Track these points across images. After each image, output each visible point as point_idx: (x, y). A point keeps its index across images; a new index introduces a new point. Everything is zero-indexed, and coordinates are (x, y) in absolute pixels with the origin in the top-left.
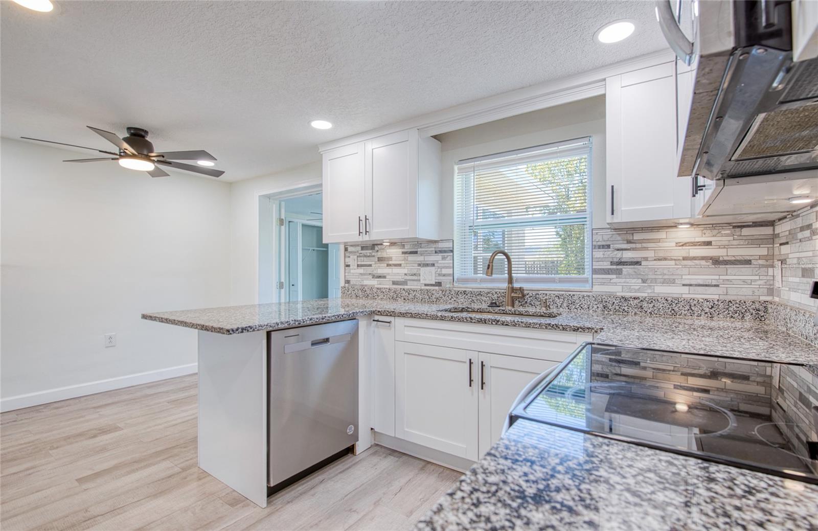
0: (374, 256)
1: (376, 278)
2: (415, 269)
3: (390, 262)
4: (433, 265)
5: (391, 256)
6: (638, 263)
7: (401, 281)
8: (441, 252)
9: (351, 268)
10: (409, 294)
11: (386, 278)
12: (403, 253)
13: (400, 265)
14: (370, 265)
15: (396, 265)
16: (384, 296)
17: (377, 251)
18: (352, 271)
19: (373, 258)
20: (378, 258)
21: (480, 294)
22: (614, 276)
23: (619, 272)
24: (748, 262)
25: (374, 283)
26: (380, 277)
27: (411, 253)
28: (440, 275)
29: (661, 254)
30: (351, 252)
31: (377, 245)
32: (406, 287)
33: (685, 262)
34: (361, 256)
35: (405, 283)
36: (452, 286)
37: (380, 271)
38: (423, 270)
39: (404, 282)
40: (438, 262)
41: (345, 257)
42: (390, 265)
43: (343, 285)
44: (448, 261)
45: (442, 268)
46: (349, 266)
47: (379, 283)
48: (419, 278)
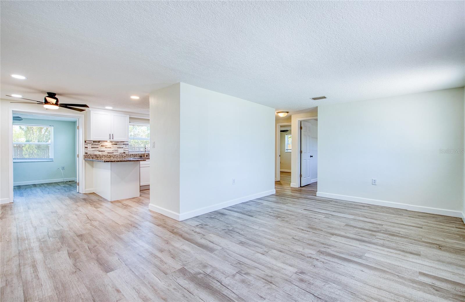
0: (99, 145)
2: (117, 149)
3: (107, 147)
4: (122, 148)
5: (107, 145)
7: (111, 152)
8: (125, 144)
10: (115, 156)
11: (105, 152)
12: (112, 144)
13: (111, 148)
14: (98, 148)
15: (109, 148)
16: (105, 157)
17: (101, 143)
20: (101, 145)
21: (136, 155)
25: (100, 153)
27: (115, 144)
28: (125, 150)
30: (87, 143)
31: (101, 141)
32: (113, 154)
34: (93, 145)
35: (113, 153)
36: (128, 153)
37: (102, 150)
38: (119, 149)
40: (124, 147)
41: (85, 144)
42: (107, 148)
43: (84, 154)
44: (127, 147)
45: (125, 149)
46: (87, 148)
47: (102, 153)
48: (118, 151)
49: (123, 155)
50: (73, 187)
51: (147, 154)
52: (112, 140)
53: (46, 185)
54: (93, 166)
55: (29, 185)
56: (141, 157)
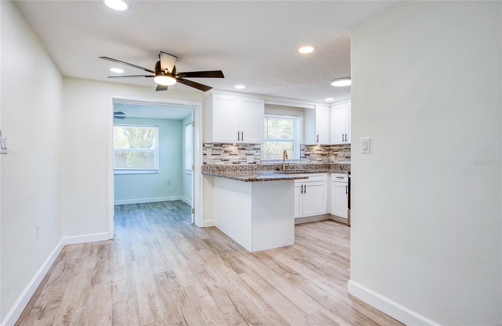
0: (222, 150)
1: (223, 161)
2: (244, 157)
3: (231, 153)
4: (252, 155)
5: (232, 150)
6: (309, 155)
7: (237, 162)
8: (256, 149)
9: (207, 156)
10: (243, 168)
11: (229, 161)
12: (238, 149)
13: (237, 155)
14: (220, 155)
15: (234, 155)
16: (230, 169)
17: (224, 147)
18: (207, 157)
19: (222, 151)
20: (224, 151)
21: (271, 166)
22: (305, 159)
23: (306, 157)
24: (326, 155)
25: (223, 163)
26: (226, 160)
27: (242, 149)
28: (255, 159)
29: (313, 153)
30: (206, 147)
31: (224, 144)
32: (240, 165)
33: (317, 155)
34: (214, 150)
35: (239, 163)
36: (260, 163)
37: (226, 158)
38: (248, 157)
40: (254, 153)
41: (203, 149)
42: (231, 155)
43: (202, 165)
44: (259, 153)
45: (256, 156)
46: (206, 155)
47: (225, 163)
48: (246, 160)
49: (254, 166)
50: (183, 211)
51: (286, 165)
52: (241, 142)
53: (150, 206)
54: (213, 184)
55: (132, 204)
56: (278, 169)
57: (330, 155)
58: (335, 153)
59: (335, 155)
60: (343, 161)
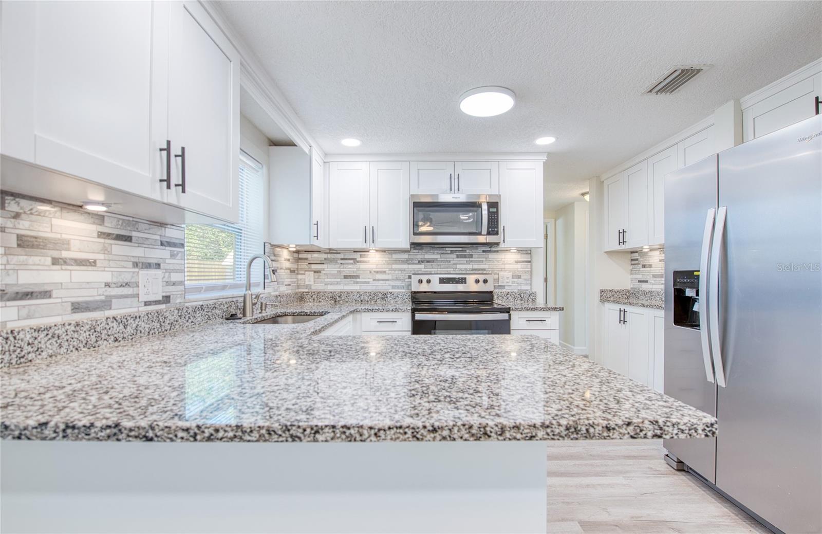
1: (14, 299)
2: (128, 273)
3: (65, 254)
4: (158, 266)
5: (63, 237)
6: (276, 271)
7: (97, 301)
8: (170, 244)
10: (124, 327)
11: (50, 297)
12: (101, 235)
13: (93, 263)
15: (81, 263)
16: (60, 346)
17: (17, 216)
20: (19, 237)
24: (295, 271)
25: (12, 314)
26: (28, 295)
27: (120, 238)
28: (168, 283)
29: (281, 266)
31: (15, 195)
32: (110, 313)
33: (286, 271)
35: (106, 304)
36: (184, 300)
37: (27, 279)
38: (142, 275)
39: (102, 301)
40: (164, 260)
42: (65, 262)
44: (178, 261)
45: (170, 271)
47: (24, 312)
48: (135, 290)
49: (167, 314)
51: (253, 302)
56: (233, 317)
57: (303, 272)
58: (313, 266)
59: (315, 272)
60: (337, 284)
